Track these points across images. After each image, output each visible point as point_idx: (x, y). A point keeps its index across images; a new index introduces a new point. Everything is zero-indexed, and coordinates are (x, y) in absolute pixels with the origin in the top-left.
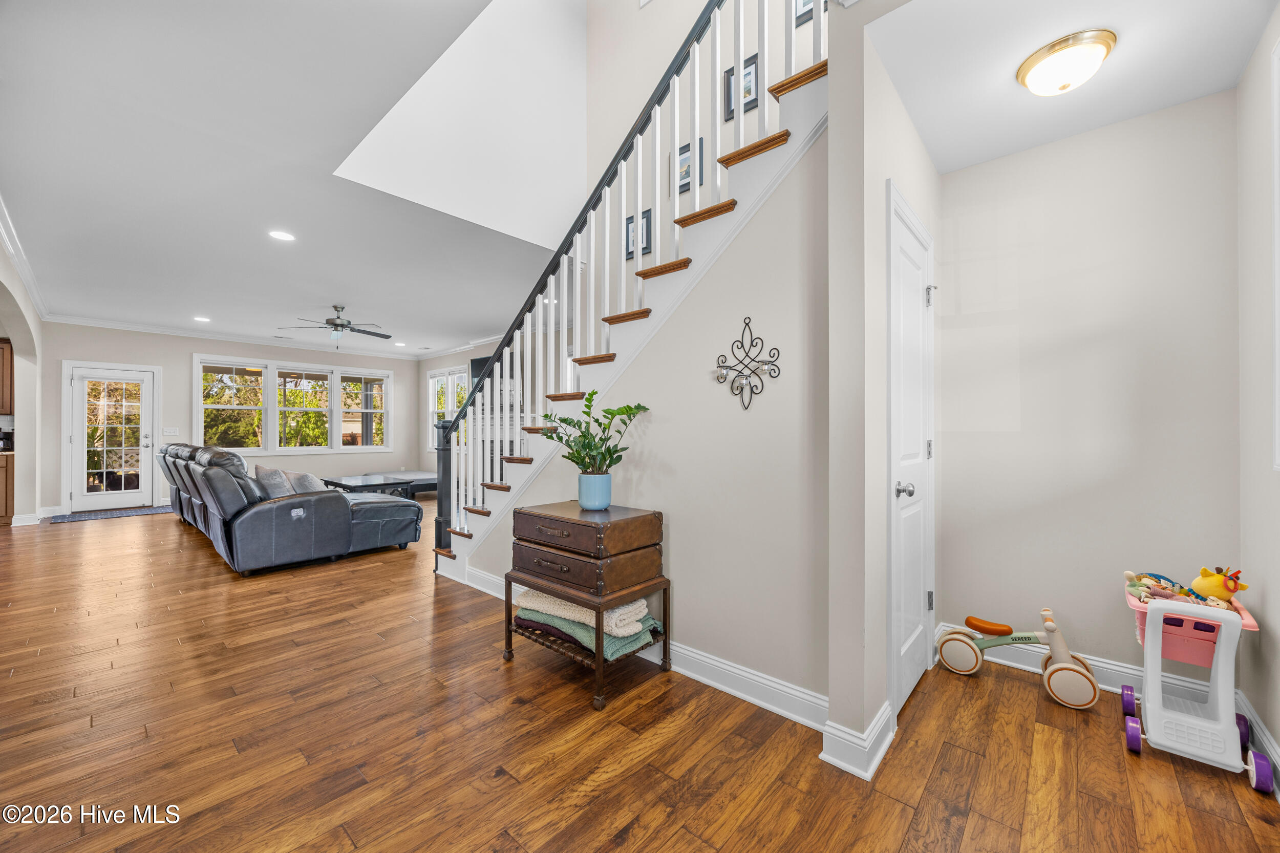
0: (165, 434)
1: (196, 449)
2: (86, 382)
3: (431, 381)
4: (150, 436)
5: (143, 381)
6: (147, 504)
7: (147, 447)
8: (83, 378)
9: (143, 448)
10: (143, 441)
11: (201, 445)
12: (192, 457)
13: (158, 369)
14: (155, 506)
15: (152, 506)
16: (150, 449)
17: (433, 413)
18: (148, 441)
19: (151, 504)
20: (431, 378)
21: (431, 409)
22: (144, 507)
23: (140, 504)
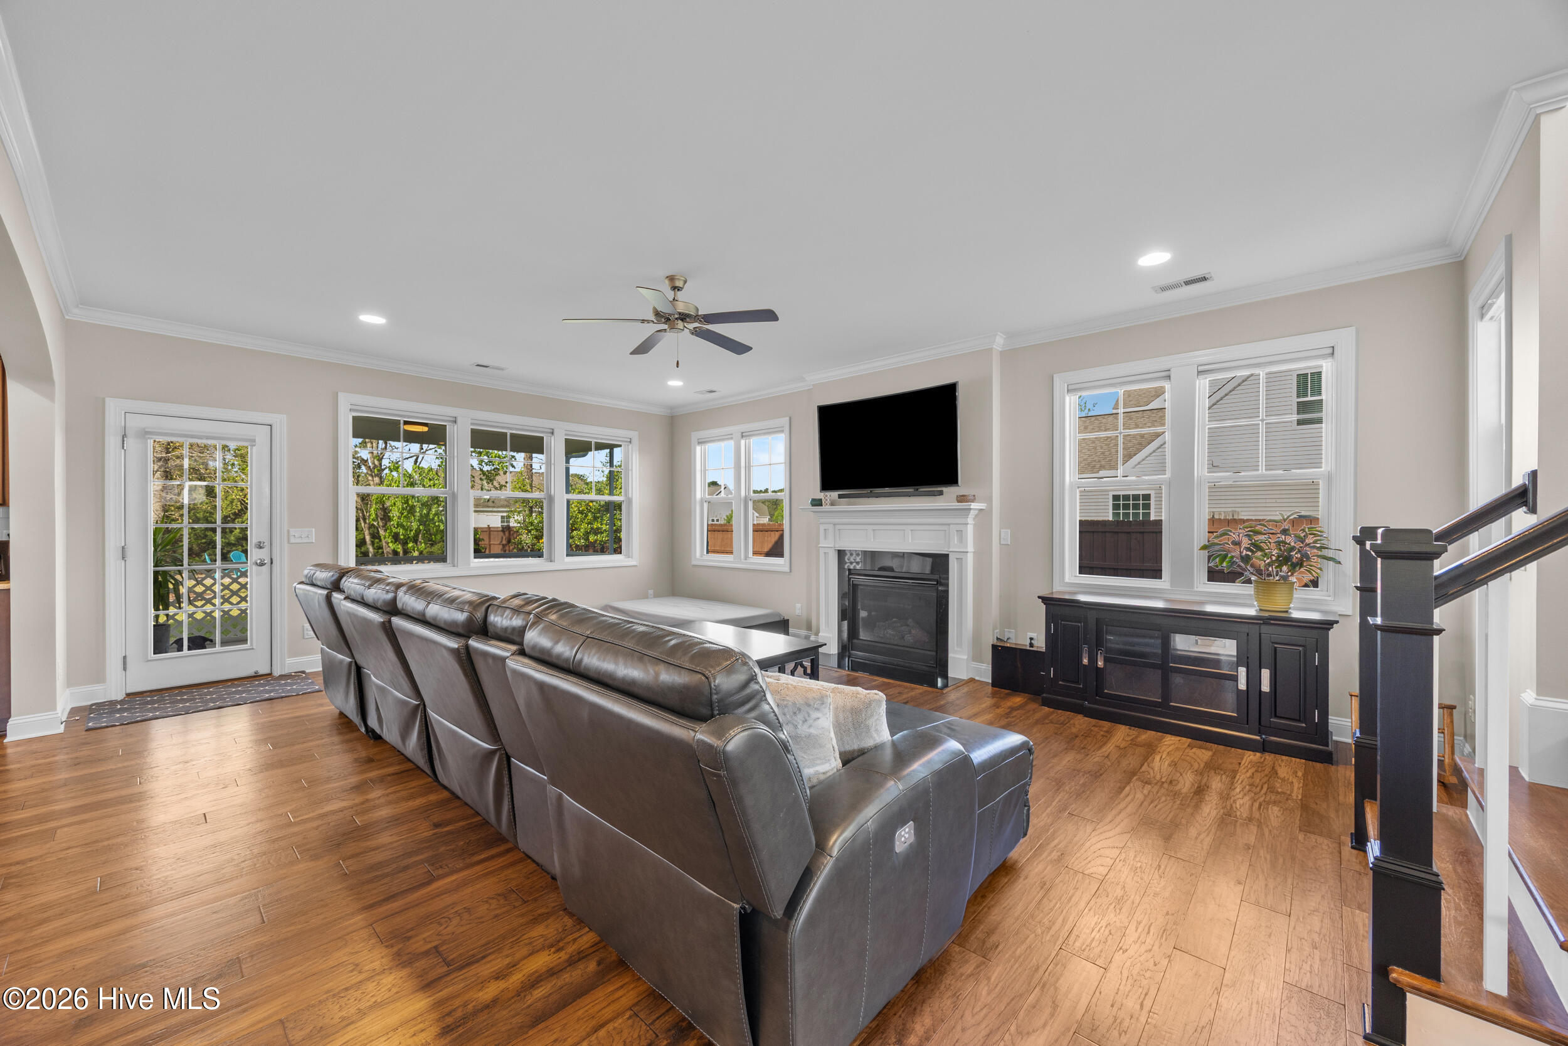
0: (293, 540)
1: (344, 573)
2: (150, 443)
3: (698, 448)
4: (267, 544)
5: (254, 441)
6: (261, 672)
7: (262, 564)
8: (144, 434)
9: (254, 567)
10: (254, 554)
11: (352, 564)
12: (336, 586)
13: (279, 420)
14: (277, 673)
15: (270, 674)
16: (265, 568)
17: (702, 501)
18: (263, 554)
19: (267, 671)
20: (699, 443)
21: (698, 495)
22: (256, 676)
23: (249, 672)
